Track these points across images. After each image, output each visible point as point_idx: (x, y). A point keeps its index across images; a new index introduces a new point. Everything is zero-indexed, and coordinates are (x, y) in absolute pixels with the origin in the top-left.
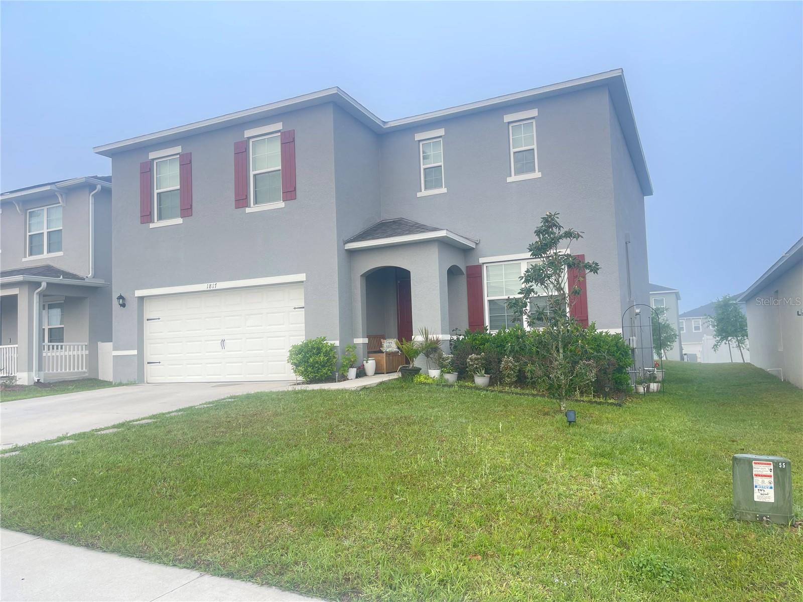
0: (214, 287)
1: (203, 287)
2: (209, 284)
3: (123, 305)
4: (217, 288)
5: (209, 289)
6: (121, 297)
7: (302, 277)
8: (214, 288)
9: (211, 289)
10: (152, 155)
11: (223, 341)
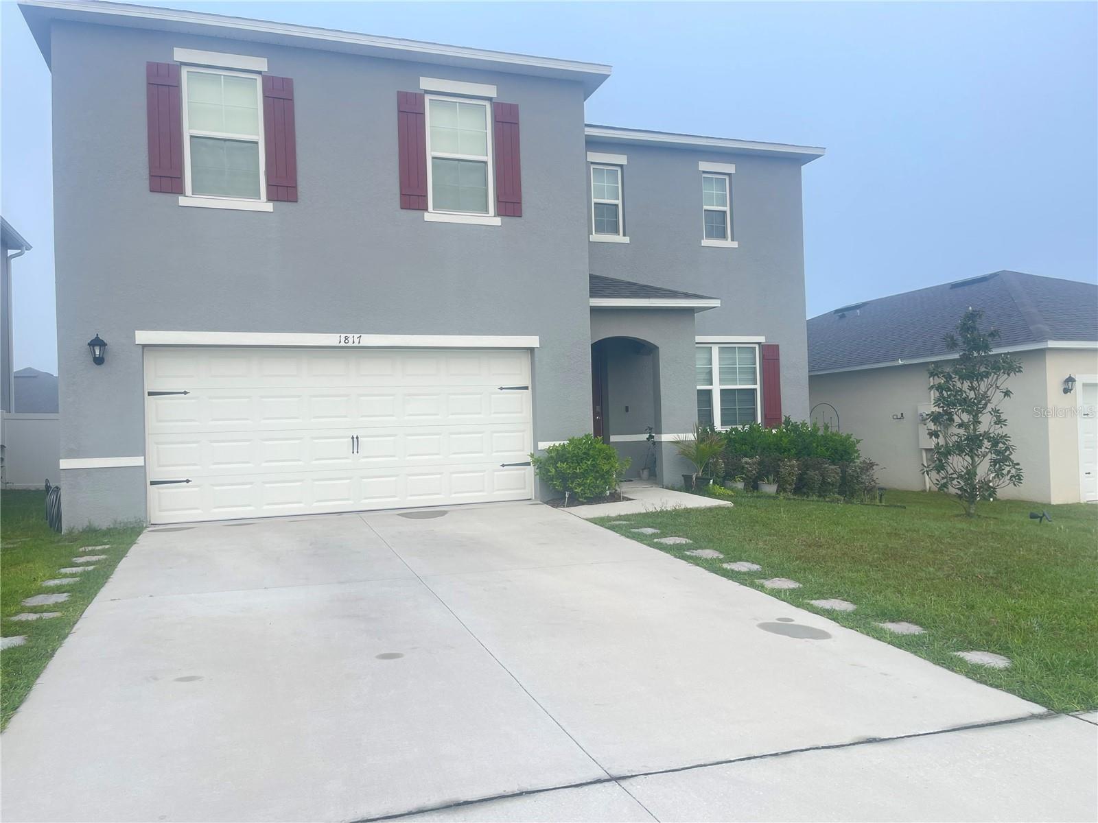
0: (357, 341)
1: (332, 339)
2: (343, 336)
3: (99, 361)
4: (360, 345)
5: (343, 344)
6: (97, 342)
7: (533, 341)
8: (356, 344)
9: (350, 344)
10: (180, 55)
11: (355, 440)
